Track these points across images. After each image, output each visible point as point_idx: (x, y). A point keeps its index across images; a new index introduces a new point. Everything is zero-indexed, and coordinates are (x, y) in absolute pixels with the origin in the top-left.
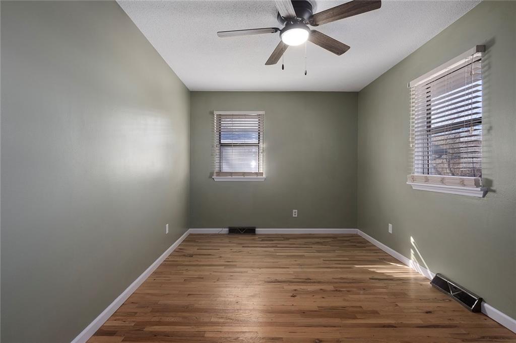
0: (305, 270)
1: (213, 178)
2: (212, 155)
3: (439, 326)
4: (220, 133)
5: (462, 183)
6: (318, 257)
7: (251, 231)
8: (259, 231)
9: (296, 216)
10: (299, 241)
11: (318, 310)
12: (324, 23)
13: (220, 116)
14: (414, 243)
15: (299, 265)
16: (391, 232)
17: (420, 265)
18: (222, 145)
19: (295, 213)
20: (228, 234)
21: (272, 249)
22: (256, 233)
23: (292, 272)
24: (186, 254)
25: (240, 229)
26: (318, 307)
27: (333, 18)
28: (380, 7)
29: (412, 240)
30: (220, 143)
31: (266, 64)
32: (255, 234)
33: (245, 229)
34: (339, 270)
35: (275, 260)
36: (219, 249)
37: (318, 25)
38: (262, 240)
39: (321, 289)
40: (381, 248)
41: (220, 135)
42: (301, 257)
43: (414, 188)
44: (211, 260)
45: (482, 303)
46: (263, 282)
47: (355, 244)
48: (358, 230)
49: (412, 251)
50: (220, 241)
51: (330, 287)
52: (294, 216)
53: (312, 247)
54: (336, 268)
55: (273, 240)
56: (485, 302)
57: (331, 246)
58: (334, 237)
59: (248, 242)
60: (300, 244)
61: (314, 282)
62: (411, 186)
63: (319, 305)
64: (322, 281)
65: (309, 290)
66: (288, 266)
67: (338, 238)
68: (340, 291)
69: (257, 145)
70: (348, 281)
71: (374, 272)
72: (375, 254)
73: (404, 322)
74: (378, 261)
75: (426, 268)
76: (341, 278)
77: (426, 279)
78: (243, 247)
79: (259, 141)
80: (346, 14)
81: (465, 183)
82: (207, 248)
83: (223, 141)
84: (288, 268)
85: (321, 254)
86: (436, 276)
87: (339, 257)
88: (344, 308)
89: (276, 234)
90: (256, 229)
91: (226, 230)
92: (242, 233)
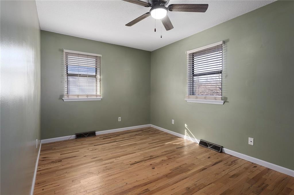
0: (145, 151)
1: (63, 100)
2: (62, 82)
3: (217, 162)
4: (67, 66)
5: (215, 99)
6: (144, 143)
7: (92, 134)
8: (97, 133)
9: (120, 121)
10: (126, 135)
11: (171, 172)
12: (176, 11)
13: (67, 54)
14: (187, 127)
15: (139, 149)
16: (173, 124)
17: (191, 137)
18: (68, 75)
19: (120, 119)
20: (76, 139)
21: (115, 143)
22: (96, 134)
23: (140, 155)
24: (54, 161)
25: (84, 134)
26: (170, 170)
27: (182, 10)
28: (205, 12)
29: (186, 125)
30: (67, 73)
31: (126, 25)
32: (96, 136)
33: (88, 133)
34: (160, 147)
35: (123, 150)
36: (79, 151)
37: (172, 11)
38: (104, 139)
39: (162, 160)
40: (167, 132)
41: (67, 68)
42: (135, 144)
43: (188, 102)
44: (80, 160)
45: (223, 148)
46: (130, 165)
47: (154, 132)
48: (151, 124)
49: (186, 130)
50: (73, 145)
51: (165, 158)
52: (119, 121)
53: (136, 138)
54: (158, 146)
55: (110, 138)
56: (224, 148)
57: (145, 135)
58: (142, 130)
59: (95, 142)
60: (128, 137)
61: (156, 157)
62: (186, 101)
63: (170, 169)
64: (158, 155)
65: (157, 162)
66: (134, 152)
67: (144, 130)
68: (171, 158)
69: (95, 76)
70: (170, 152)
71: (175, 145)
72: (167, 136)
73: (207, 165)
74: (171, 139)
75: (194, 138)
76: (165, 151)
77: (195, 143)
78: (95, 146)
79: (96, 74)
80: (189, 10)
81: (217, 99)
82: (68, 152)
83: (69, 72)
84: (135, 153)
85: (144, 141)
86: (201, 141)
87: (154, 141)
88: (181, 166)
89: (109, 134)
90: (96, 132)
91: (73, 136)
92: (87, 136)
